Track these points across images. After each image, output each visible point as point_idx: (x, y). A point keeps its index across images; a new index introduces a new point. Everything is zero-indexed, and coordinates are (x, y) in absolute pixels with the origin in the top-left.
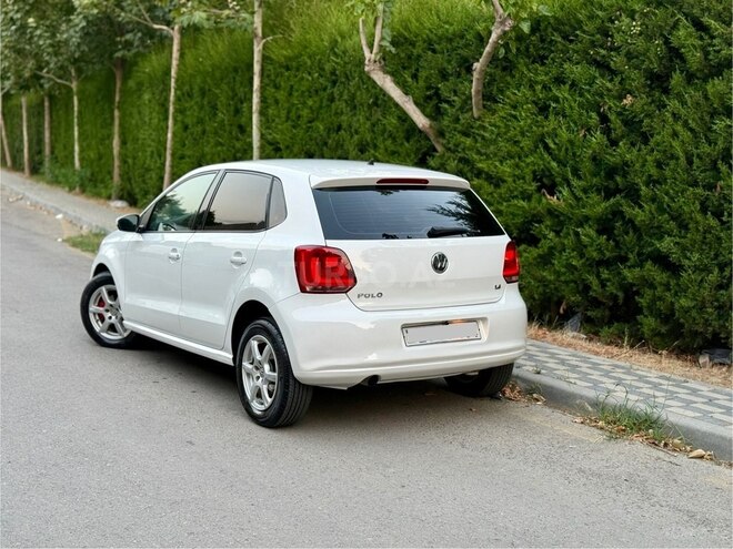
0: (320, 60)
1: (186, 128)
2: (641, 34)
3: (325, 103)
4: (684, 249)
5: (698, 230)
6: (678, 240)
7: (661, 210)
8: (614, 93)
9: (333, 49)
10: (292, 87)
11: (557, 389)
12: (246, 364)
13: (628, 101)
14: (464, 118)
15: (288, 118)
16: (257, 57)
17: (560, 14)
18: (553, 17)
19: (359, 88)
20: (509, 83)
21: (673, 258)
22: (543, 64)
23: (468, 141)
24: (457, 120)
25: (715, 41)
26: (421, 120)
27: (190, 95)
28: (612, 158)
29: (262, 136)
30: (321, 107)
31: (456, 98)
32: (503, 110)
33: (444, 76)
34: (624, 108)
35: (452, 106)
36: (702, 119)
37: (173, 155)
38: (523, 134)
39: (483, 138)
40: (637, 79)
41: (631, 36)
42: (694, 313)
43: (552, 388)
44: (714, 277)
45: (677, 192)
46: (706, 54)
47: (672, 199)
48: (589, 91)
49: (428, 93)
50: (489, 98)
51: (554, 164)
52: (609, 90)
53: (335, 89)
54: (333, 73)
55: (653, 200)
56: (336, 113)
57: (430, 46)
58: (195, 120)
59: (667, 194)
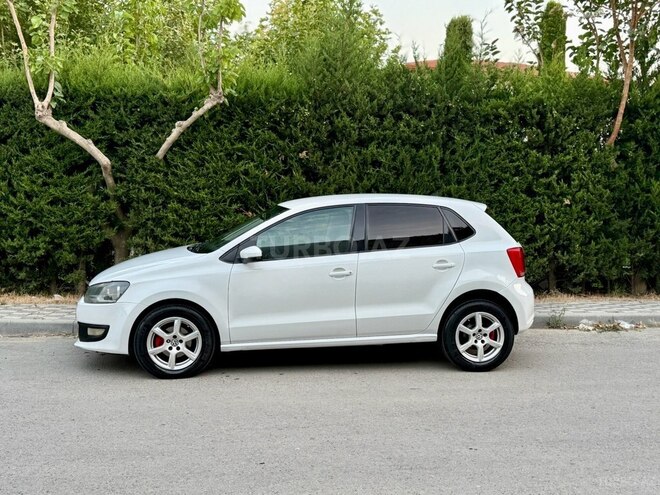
2: (310, 116)
8: (292, 149)
13: (303, 155)
26: (104, 159)
34: (300, 159)
40: (310, 142)
41: (304, 117)
52: (290, 147)
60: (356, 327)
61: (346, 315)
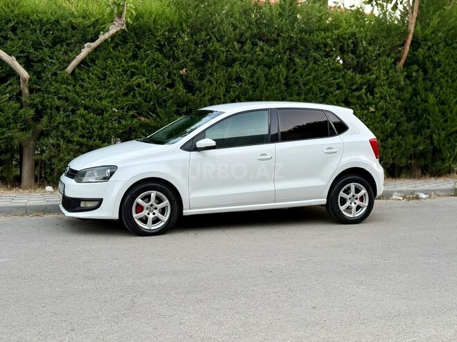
60: (275, 196)
61: (268, 187)
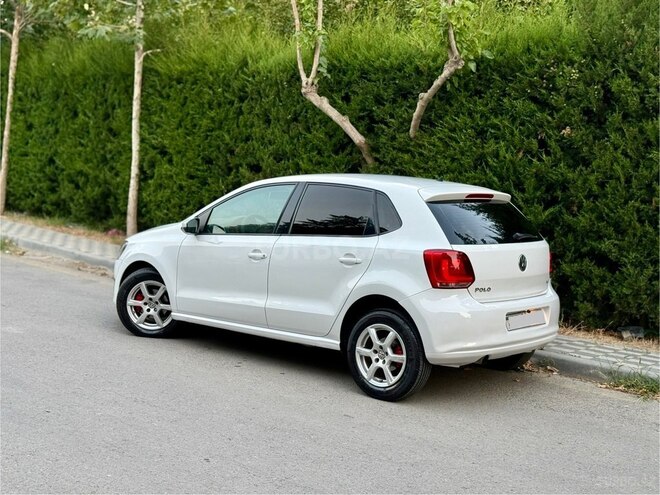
0: (224, 77)
1: (30, 127)
2: (579, 79)
3: (231, 115)
4: (621, 249)
5: (635, 235)
6: (616, 242)
7: (600, 218)
8: (553, 124)
9: (241, 68)
10: (186, 98)
11: (568, 362)
12: (360, 349)
13: (567, 131)
14: (401, 137)
15: (180, 125)
16: (138, 68)
17: (500, 59)
18: (494, 60)
19: (274, 105)
20: (447, 111)
21: (613, 256)
22: (480, 97)
23: (406, 157)
24: (393, 138)
25: (651, 90)
26: (357, 137)
27: (37, 97)
28: (553, 176)
29: (142, 140)
30: (226, 118)
31: (393, 120)
32: (441, 132)
33: (379, 101)
34: (563, 137)
35: (389, 127)
36: (637, 149)
37: (10, 151)
38: (462, 154)
39: (421, 154)
40: (576, 114)
41: (570, 80)
42: (630, 299)
43: (563, 360)
44: (650, 271)
45: (616, 205)
46: (642, 99)
47: (611, 210)
48: (530, 122)
49: (362, 114)
50: (427, 122)
51: (495, 179)
52: (549, 122)
53: (244, 105)
54: (242, 89)
55: (592, 211)
56: (245, 125)
57: (364, 74)
58: (44, 121)
59: (607, 205)
